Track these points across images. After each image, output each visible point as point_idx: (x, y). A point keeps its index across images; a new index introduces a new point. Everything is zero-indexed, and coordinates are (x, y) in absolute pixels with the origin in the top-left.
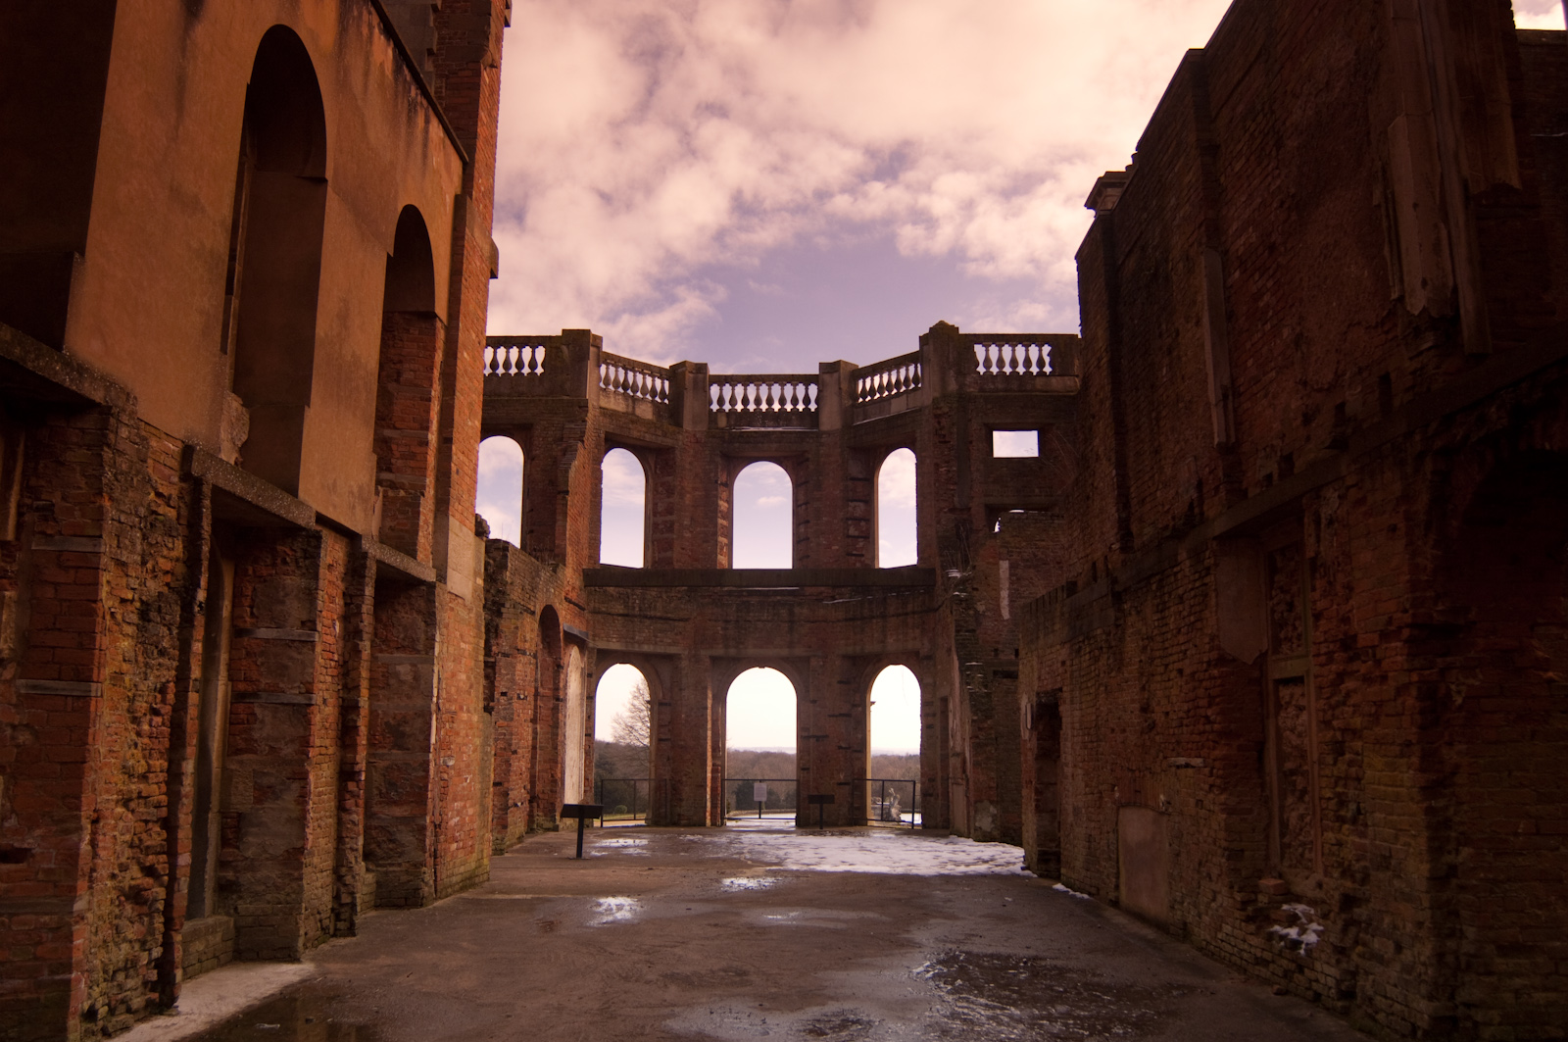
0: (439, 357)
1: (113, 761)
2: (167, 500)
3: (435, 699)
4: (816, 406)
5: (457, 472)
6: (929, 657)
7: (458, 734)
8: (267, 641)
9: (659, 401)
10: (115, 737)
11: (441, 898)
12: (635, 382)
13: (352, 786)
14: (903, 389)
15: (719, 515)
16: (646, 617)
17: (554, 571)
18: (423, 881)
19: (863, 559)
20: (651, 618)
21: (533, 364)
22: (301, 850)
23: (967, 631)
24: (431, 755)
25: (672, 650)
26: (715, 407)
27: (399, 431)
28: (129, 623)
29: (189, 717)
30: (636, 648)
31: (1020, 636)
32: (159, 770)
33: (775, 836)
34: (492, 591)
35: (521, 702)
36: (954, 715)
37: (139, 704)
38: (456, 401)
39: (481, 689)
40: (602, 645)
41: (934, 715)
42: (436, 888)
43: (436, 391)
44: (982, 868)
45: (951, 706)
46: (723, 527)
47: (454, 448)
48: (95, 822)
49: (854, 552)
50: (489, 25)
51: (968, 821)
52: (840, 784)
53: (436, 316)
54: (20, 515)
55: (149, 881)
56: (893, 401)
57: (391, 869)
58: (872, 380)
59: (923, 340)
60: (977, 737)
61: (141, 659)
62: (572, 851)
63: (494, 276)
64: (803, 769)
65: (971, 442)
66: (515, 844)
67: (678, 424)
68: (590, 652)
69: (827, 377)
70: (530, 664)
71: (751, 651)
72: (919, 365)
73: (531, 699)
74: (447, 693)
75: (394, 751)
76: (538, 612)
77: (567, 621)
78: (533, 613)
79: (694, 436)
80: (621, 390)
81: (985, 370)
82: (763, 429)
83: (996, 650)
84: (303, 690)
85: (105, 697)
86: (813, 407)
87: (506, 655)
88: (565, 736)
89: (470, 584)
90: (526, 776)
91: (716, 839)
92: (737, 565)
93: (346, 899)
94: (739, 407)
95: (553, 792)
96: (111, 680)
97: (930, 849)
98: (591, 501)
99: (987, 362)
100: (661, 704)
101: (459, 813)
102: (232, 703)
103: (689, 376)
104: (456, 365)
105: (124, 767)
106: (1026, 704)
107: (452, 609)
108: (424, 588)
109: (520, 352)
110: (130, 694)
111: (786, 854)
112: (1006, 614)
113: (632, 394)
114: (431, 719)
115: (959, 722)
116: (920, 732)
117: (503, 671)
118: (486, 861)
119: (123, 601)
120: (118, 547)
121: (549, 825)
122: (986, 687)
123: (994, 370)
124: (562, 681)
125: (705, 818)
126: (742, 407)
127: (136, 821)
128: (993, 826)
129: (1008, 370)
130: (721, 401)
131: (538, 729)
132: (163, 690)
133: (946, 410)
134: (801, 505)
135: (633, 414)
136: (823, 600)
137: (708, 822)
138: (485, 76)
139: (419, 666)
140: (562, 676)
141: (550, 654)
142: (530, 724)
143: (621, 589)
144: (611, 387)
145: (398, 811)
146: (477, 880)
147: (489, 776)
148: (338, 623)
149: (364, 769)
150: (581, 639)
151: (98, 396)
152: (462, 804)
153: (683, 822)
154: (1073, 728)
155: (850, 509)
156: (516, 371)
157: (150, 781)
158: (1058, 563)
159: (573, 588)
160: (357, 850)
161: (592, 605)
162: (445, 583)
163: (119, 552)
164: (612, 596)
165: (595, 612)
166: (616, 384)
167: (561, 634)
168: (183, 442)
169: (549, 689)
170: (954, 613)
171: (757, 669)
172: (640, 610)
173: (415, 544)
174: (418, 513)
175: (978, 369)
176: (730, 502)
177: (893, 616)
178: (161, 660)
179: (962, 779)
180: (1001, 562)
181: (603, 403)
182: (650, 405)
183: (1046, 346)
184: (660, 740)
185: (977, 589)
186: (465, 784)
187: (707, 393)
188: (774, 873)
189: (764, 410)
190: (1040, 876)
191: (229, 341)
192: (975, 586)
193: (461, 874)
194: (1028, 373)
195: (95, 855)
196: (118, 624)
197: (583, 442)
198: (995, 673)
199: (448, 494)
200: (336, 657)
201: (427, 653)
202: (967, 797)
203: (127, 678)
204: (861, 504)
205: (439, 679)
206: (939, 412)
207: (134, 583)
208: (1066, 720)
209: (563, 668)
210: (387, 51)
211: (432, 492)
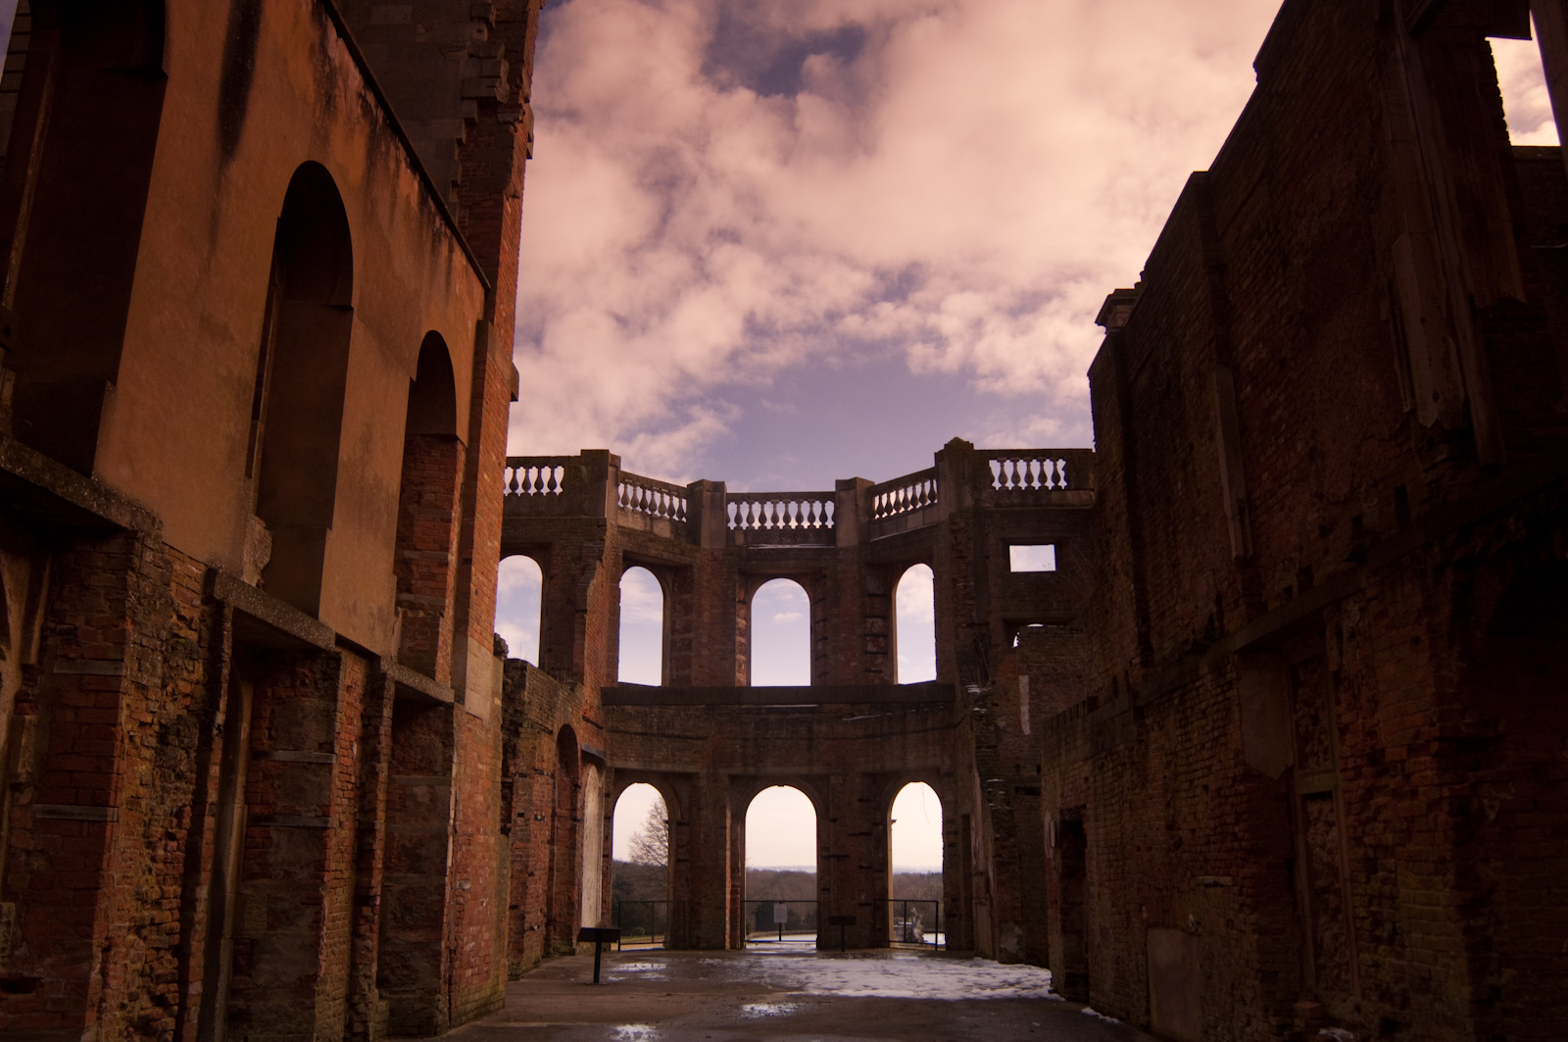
0: (459, 478)
1: (127, 887)
2: (189, 623)
3: (451, 821)
4: (833, 523)
5: (477, 593)
6: (949, 774)
7: (474, 857)
8: (285, 763)
9: (677, 519)
10: (129, 862)
11: (455, 1027)
12: (653, 500)
13: (366, 911)
14: (919, 505)
15: (737, 632)
16: (664, 736)
17: (572, 690)
18: (437, 1008)
19: (882, 675)
20: (669, 736)
21: (552, 484)
22: (314, 978)
23: (987, 748)
24: (447, 879)
25: (691, 769)
26: (732, 525)
27: (419, 553)
28: (147, 747)
29: (204, 841)
30: (655, 768)
31: (1042, 753)
32: (172, 896)
33: (796, 959)
34: (510, 711)
35: (538, 823)
36: (976, 833)
37: (155, 828)
38: (476, 522)
39: (498, 811)
40: (619, 764)
41: (956, 833)
42: (450, 1015)
43: (456, 513)
44: (1008, 991)
45: (973, 824)
46: (741, 644)
47: (473, 568)
48: (106, 950)
49: (873, 669)
50: (512, 158)
51: (993, 942)
52: (861, 905)
53: (456, 438)
54: (43, 638)
55: (159, 1010)
56: (909, 517)
57: (405, 996)
58: (889, 497)
59: (938, 456)
60: (1000, 856)
61: (158, 782)
62: (589, 976)
63: (514, 398)
64: (823, 890)
65: (988, 557)
66: (531, 969)
67: (696, 541)
68: (607, 772)
69: (843, 494)
70: (548, 784)
71: (770, 770)
72: (935, 481)
73: (548, 819)
74: (464, 814)
75: (410, 875)
76: (556, 731)
77: (585, 740)
78: (551, 733)
79: (712, 553)
80: (639, 509)
81: (1000, 485)
82: (780, 546)
83: (1018, 766)
84: (320, 813)
85: (121, 823)
86: (830, 524)
87: (523, 775)
88: (582, 857)
89: (489, 704)
90: (542, 898)
91: (736, 963)
92: (756, 682)
93: (358, 1028)
94: (756, 525)
95: (570, 915)
96: (127, 804)
97: (954, 972)
98: (609, 620)
99: (1003, 478)
100: (679, 824)
101: (475, 938)
102: (247, 827)
103: (706, 495)
104: (476, 487)
105: (138, 893)
106: (1049, 822)
107: (470, 730)
108: (442, 708)
109: (539, 473)
110: (146, 819)
111: (807, 978)
112: (1027, 729)
113: (649, 513)
114: (447, 842)
115: (981, 840)
116: (942, 851)
117: (520, 792)
118: (501, 988)
119: (142, 724)
120: (139, 670)
121: (565, 949)
122: (1008, 804)
123: (1010, 485)
124: (579, 801)
125: (725, 940)
126: (760, 525)
127: (148, 949)
128: (1018, 947)
129: (1023, 484)
130: (738, 519)
131: (556, 850)
132: (179, 815)
133: (962, 525)
134: (819, 622)
135: (651, 532)
136: (842, 717)
137: (728, 945)
138: (508, 206)
139: (436, 787)
140: (580, 796)
141: (568, 773)
142: (547, 846)
143: (639, 708)
144: (629, 506)
145: (412, 936)
146: (492, 1007)
147: (505, 899)
148: (355, 745)
149: (379, 893)
150: (599, 758)
151: (124, 521)
152: (478, 928)
153: (701, 945)
154: (1098, 846)
155: (868, 625)
156: (536, 491)
157: (164, 907)
158: (1079, 677)
159: (591, 707)
160: (370, 977)
161: (610, 724)
162: (464, 704)
163: (140, 675)
164: (630, 714)
165: (614, 731)
166: (634, 503)
167: (579, 754)
168: (206, 565)
169: (566, 809)
170: (975, 729)
171: (776, 787)
172: (658, 729)
173: (434, 665)
174: (438, 633)
175: (993, 485)
176: (748, 619)
177: (913, 732)
178: (178, 784)
179: (986, 899)
180: (1021, 677)
181: (622, 522)
182: (667, 523)
183: (1061, 460)
184: (678, 861)
185: (997, 705)
186: (481, 908)
187: (724, 510)
188: (795, 999)
189: (781, 528)
190: (1069, 999)
191: (254, 464)
192: (995, 702)
193: (476, 1001)
194: (1043, 488)
195: (105, 984)
196: (136, 748)
197: (601, 560)
198: (1017, 790)
199: (467, 614)
200: (353, 780)
201: (444, 775)
202: (992, 918)
203: (143, 803)
204: (879, 620)
205: (456, 800)
206: (955, 527)
207: (153, 706)
208: (1090, 838)
209: (580, 787)
210: (412, 184)
211: (451, 613)
